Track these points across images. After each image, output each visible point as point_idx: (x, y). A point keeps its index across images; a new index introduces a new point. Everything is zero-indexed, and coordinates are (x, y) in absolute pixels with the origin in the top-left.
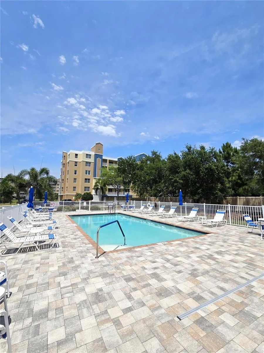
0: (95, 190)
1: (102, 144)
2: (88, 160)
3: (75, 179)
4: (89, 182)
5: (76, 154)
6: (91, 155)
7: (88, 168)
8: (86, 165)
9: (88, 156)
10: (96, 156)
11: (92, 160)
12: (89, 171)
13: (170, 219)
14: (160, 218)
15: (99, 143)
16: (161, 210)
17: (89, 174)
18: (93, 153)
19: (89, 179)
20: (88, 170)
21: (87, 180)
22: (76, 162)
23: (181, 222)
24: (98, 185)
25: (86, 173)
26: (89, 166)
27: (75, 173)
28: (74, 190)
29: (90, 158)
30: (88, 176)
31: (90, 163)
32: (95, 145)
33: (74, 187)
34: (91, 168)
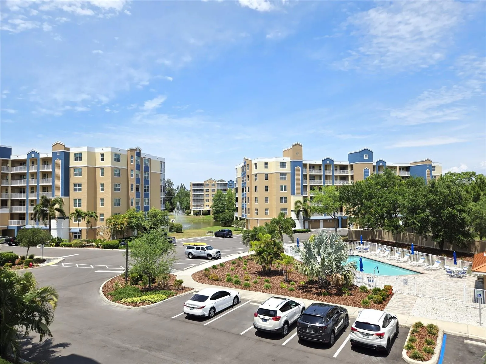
0: (296, 213)
1: (301, 144)
2: (283, 170)
3: (267, 198)
4: (285, 202)
5: (265, 163)
6: (286, 162)
7: (284, 182)
8: (281, 178)
9: (283, 164)
10: (294, 164)
11: (287, 170)
12: (285, 186)
13: (405, 263)
14: (396, 262)
15: (298, 144)
16: (397, 255)
17: (285, 190)
18: (288, 160)
19: (286, 198)
20: (283, 185)
21: (283, 199)
22: (266, 175)
23: (411, 267)
24: (299, 207)
25: (282, 190)
26: (285, 178)
27: (267, 190)
28: (267, 213)
29: (285, 167)
30: (284, 194)
31: (285, 174)
32: (291, 147)
33: (266, 209)
34: (287, 182)
